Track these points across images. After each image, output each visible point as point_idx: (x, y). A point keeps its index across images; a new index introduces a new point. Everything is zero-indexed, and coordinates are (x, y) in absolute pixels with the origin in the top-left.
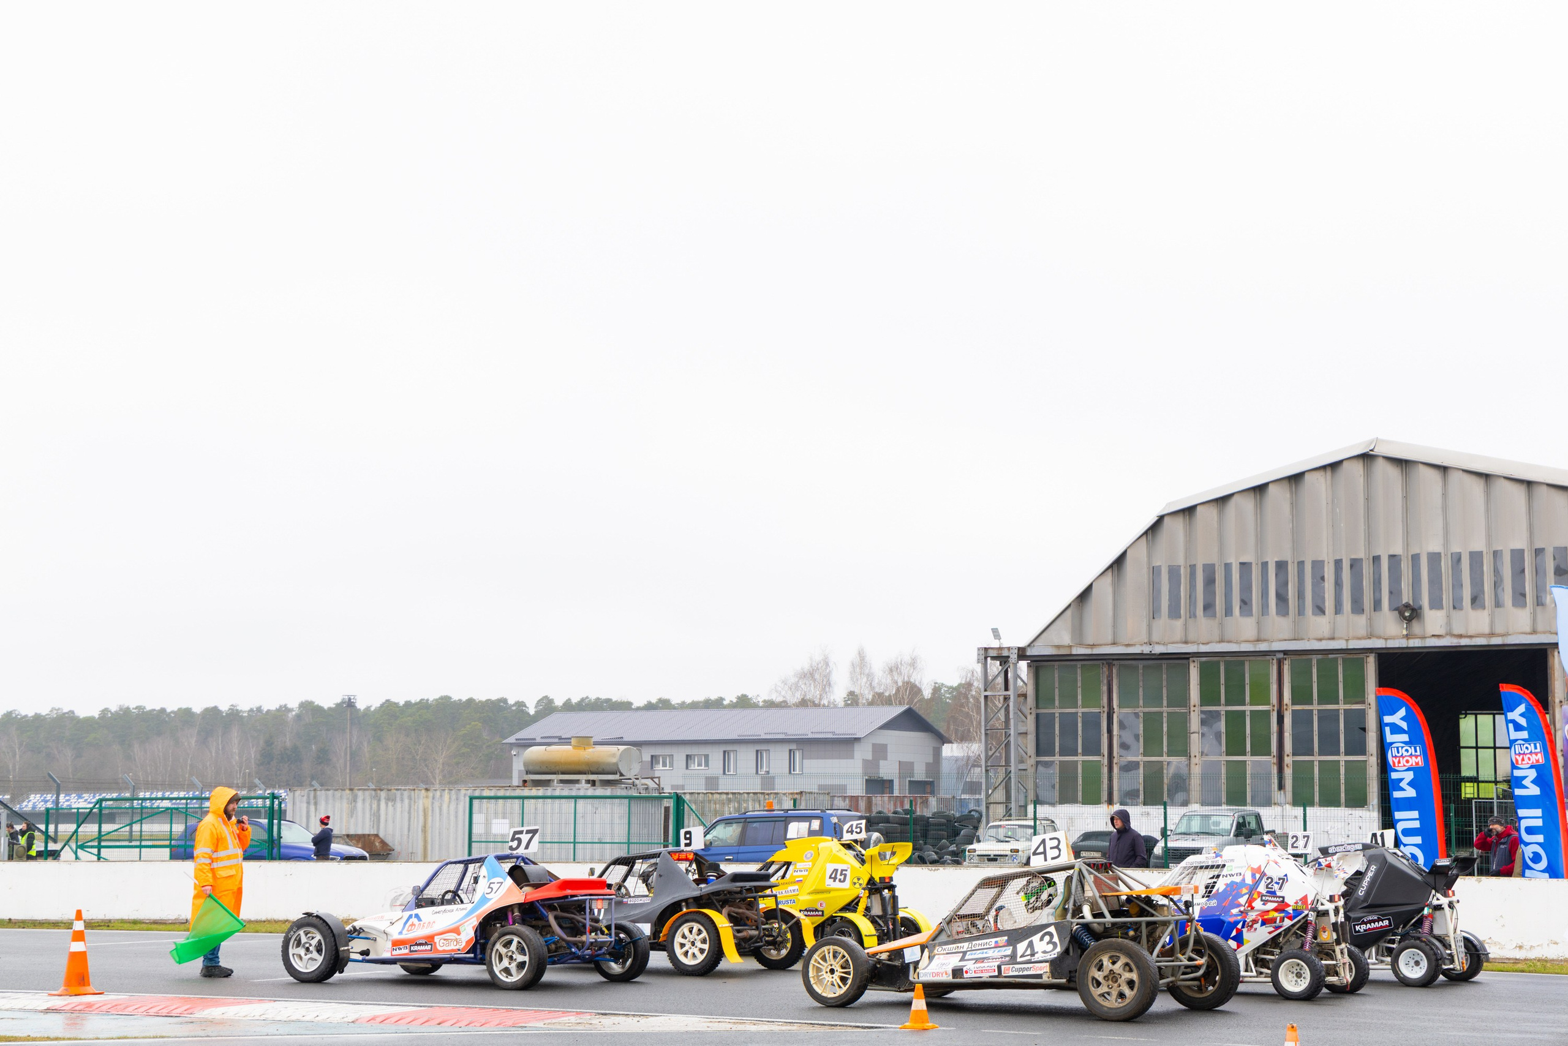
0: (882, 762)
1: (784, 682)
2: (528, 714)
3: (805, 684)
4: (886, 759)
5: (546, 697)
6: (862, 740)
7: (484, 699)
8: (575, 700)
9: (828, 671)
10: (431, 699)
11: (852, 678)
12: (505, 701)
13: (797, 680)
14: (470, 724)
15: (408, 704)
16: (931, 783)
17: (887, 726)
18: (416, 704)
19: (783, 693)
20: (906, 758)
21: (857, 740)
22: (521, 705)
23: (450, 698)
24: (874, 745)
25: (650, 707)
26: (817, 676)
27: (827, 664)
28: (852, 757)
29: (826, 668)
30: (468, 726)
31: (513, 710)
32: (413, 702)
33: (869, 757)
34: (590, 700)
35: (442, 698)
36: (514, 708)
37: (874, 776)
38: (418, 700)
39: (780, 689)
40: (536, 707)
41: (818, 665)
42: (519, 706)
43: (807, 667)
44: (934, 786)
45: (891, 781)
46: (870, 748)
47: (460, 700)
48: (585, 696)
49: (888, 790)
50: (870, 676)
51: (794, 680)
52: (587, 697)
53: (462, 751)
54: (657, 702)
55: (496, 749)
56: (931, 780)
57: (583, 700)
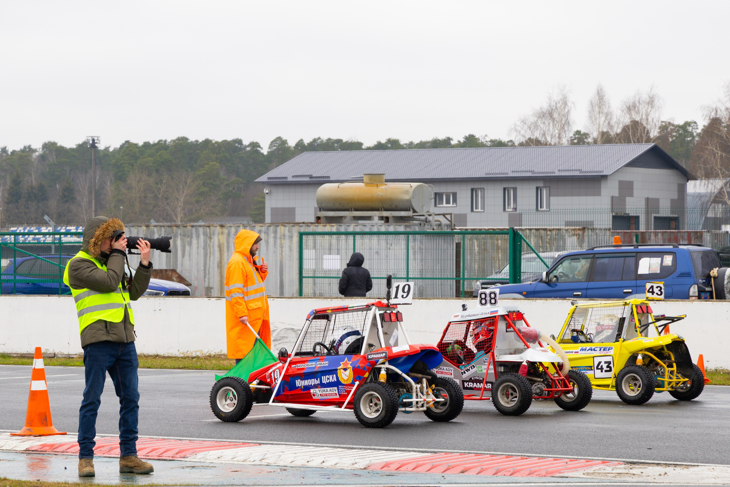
0: (628, 199)
1: (524, 122)
2: (262, 154)
3: (544, 123)
4: (631, 195)
5: (279, 138)
6: (609, 178)
7: (220, 140)
8: (307, 141)
9: (566, 110)
10: (169, 140)
11: (591, 117)
12: (240, 142)
13: (536, 119)
14: (208, 164)
15: (147, 145)
16: (676, 219)
17: (634, 163)
18: (154, 145)
19: (523, 132)
20: (652, 195)
21: (605, 177)
22: (255, 145)
23: (187, 139)
24: (621, 183)
25: (380, 147)
26: (555, 115)
27: (565, 103)
28: (599, 194)
29: (565, 108)
30: (206, 166)
31: (248, 151)
32: (152, 143)
33: (616, 194)
34: (322, 141)
35: (179, 139)
36: (248, 149)
37: (621, 213)
38: (156, 142)
39: (519, 128)
40: (270, 148)
41: (556, 104)
42: (253, 147)
43: (545, 106)
44: (679, 222)
45: (637, 218)
46: (616, 185)
47: (197, 141)
48: (317, 137)
49: (634, 226)
50: (608, 115)
51: (533, 119)
52: (319, 138)
53: (202, 190)
54: (386, 143)
55: (234, 189)
56: (676, 216)
57: (315, 140)
